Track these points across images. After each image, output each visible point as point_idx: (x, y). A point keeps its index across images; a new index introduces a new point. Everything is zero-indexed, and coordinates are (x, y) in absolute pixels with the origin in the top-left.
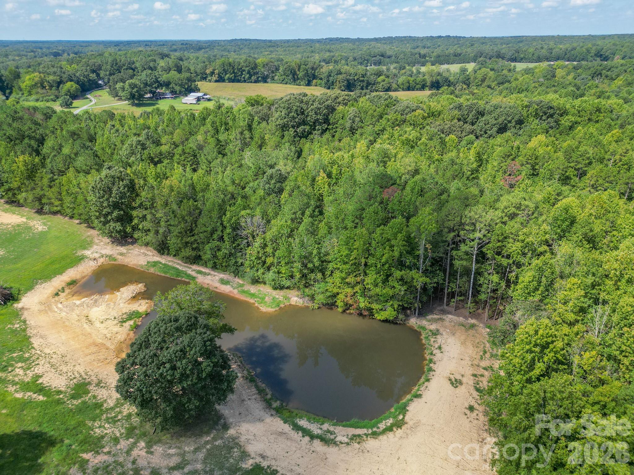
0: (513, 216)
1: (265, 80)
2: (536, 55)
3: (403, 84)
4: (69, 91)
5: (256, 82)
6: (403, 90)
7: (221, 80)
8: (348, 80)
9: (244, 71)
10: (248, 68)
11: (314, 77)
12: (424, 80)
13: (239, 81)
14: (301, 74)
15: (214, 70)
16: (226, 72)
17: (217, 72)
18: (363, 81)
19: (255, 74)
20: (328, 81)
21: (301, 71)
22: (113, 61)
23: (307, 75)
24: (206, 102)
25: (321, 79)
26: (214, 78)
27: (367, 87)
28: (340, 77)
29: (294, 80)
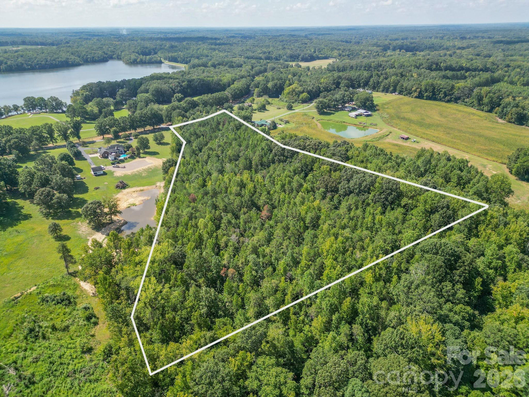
1: (456, 100)
4: (303, 98)
5: (448, 101)
7: (420, 96)
9: (441, 91)
10: (445, 90)
11: (498, 105)
13: (435, 99)
14: (486, 100)
16: (426, 91)
17: (418, 90)
19: (450, 95)
21: (488, 97)
23: (491, 102)
26: (416, 94)
28: (515, 110)
29: (480, 105)
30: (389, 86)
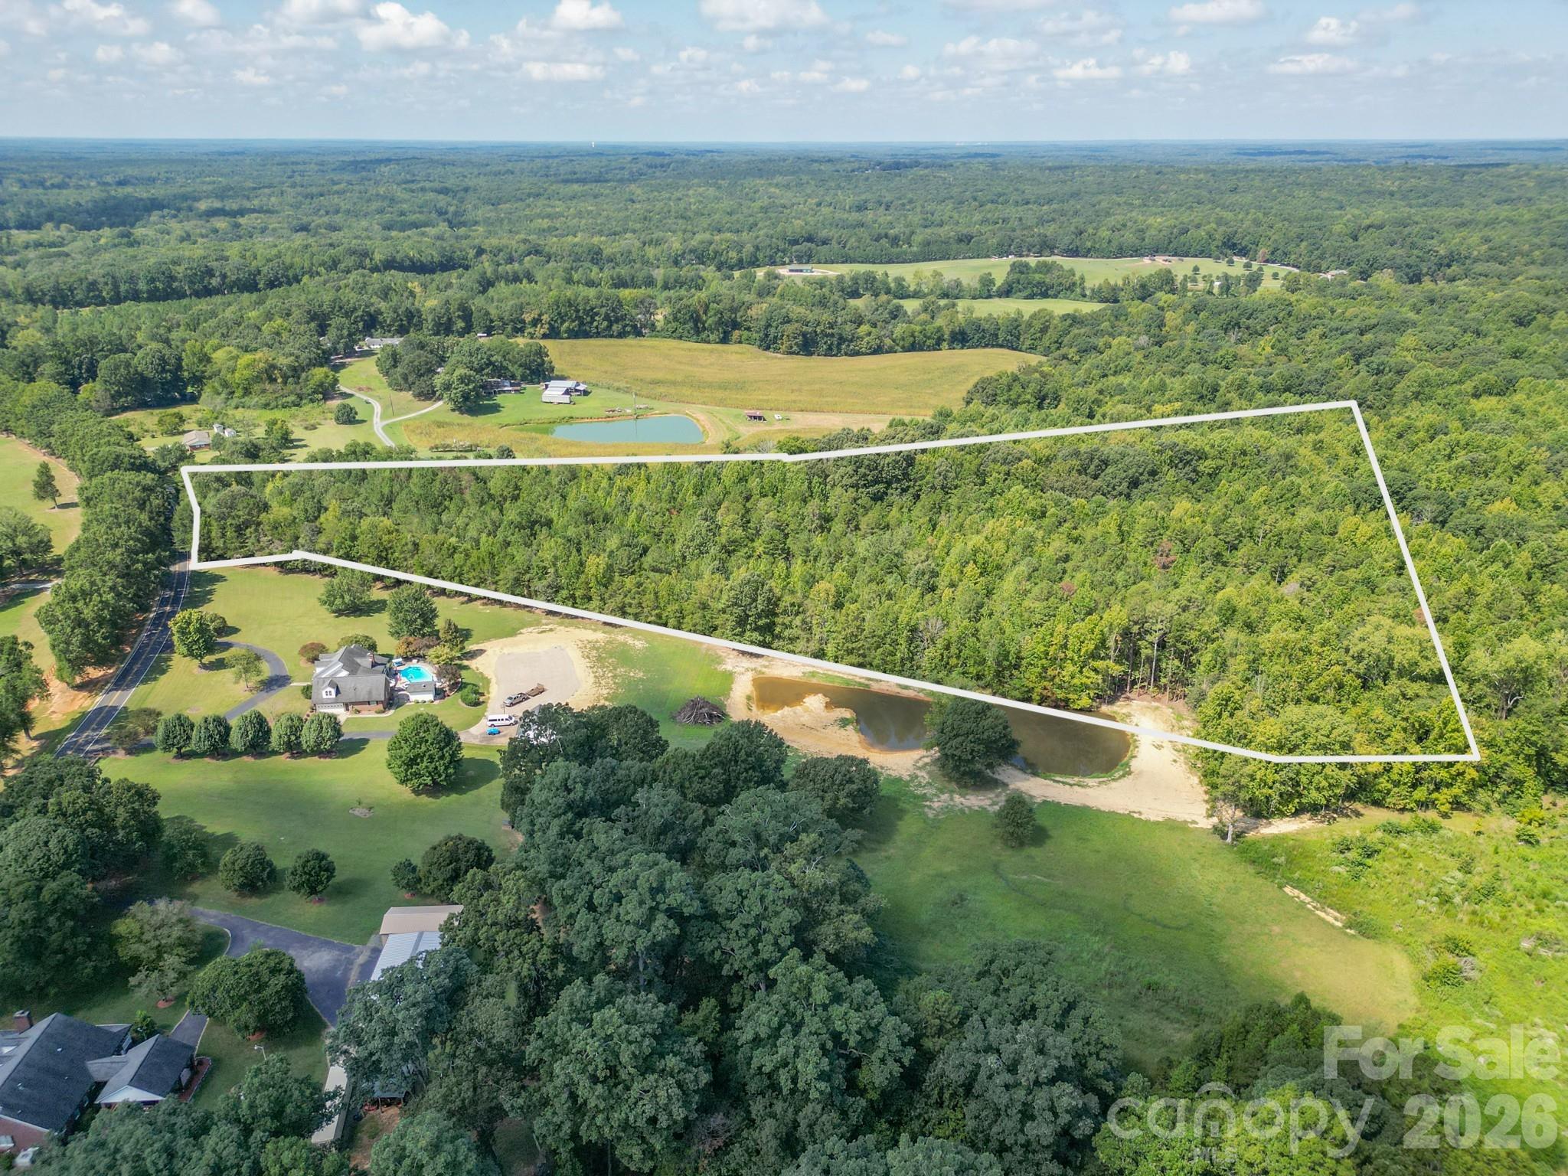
0: (1185, 609)
1: (637, 331)
2: (1115, 244)
3: (903, 339)
4: (321, 385)
5: (622, 335)
6: (905, 350)
7: (553, 333)
8: (804, 335)
9: (597, 314)
10: (604, 310)
11: (736, 325)
12: (939, 329)
13: (587, 335)
14: (709, 320)
15: (540, 315)
16: (562, 318)
17: (545, 317)
18: (832, 335)
19: (617, 321)
20: (767, 335)
21: (710, 314)
22: (334, 301)
23: (720, 323)
24: (583, 398)
25: (748, 329)
26: (541, 330)
27: (839, 344)
28: (790, 329)
29: (698, 332)
30: (450, 319)
